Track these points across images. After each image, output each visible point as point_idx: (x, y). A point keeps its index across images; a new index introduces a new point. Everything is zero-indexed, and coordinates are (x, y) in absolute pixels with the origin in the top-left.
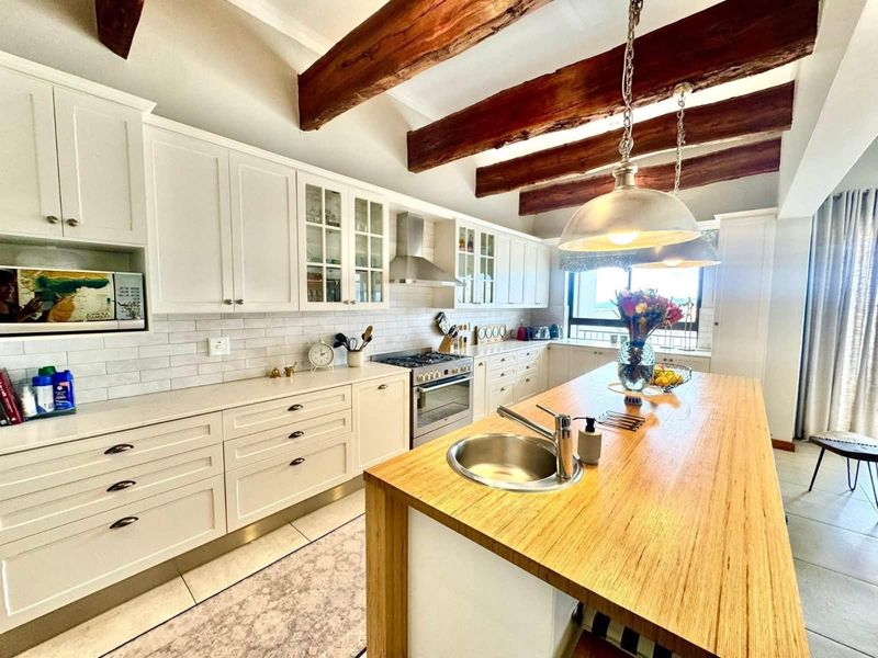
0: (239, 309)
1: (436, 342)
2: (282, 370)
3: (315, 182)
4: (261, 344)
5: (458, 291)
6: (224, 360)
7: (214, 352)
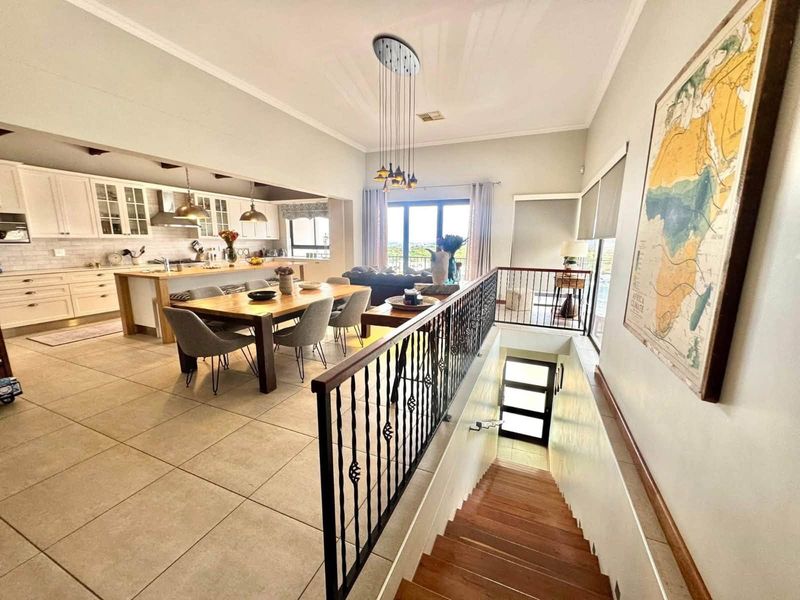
0: (68, 236)
1: (193, 256)
2: (94, 264)
3: (101, 182)
4: (81, 252)
5: (199, 230)
6: (62, 258)
7: (57, 255)
